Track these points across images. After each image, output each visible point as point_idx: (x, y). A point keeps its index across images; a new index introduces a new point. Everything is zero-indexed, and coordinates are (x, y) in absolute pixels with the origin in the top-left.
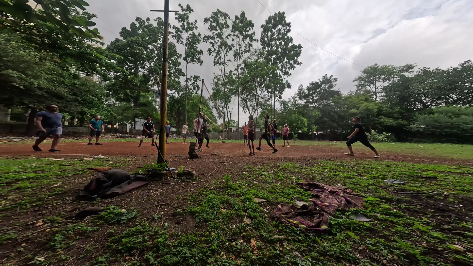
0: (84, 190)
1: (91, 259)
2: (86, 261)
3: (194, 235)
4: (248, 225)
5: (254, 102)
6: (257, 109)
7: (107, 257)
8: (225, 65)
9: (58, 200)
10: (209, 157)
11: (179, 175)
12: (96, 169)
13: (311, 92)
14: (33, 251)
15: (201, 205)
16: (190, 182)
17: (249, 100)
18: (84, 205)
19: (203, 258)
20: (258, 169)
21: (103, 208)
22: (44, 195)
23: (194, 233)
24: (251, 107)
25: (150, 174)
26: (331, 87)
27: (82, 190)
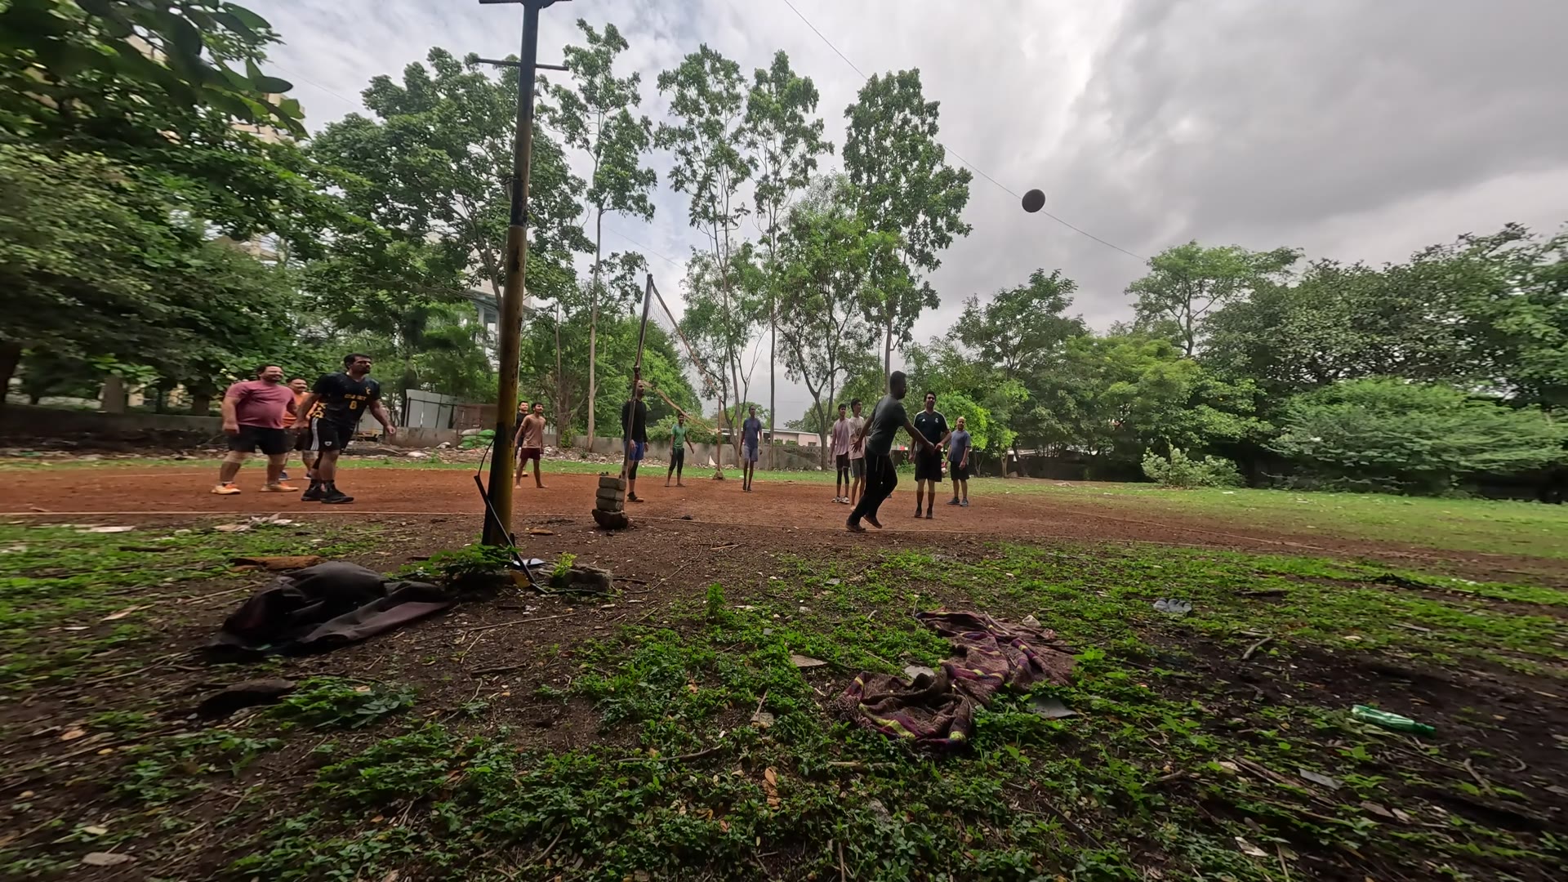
0: (223, 629)
1: (263, 825)
2: (242, 831)
3: (592, 756)
4: (762, 730)
5: (823, 350)
6: (832, 373)
7: (312, 820)
8: (730, 225)
9: (130, 661)
10: (665, 526)
11: (555, 581)
12: (264, 564)
13: (998, 323)
14: (61, 811)
15: (623, 672)
16: (593, 605)
17: (807, 339)
18: (225, 677)
19: (616, 813)
20: (818, 567)
21: (292, 683)
22: (75, 646)
23: (592, 750)
24: (815, 365)
25: (455, 578)
26: (1057, 306)
27: (217, 630)
